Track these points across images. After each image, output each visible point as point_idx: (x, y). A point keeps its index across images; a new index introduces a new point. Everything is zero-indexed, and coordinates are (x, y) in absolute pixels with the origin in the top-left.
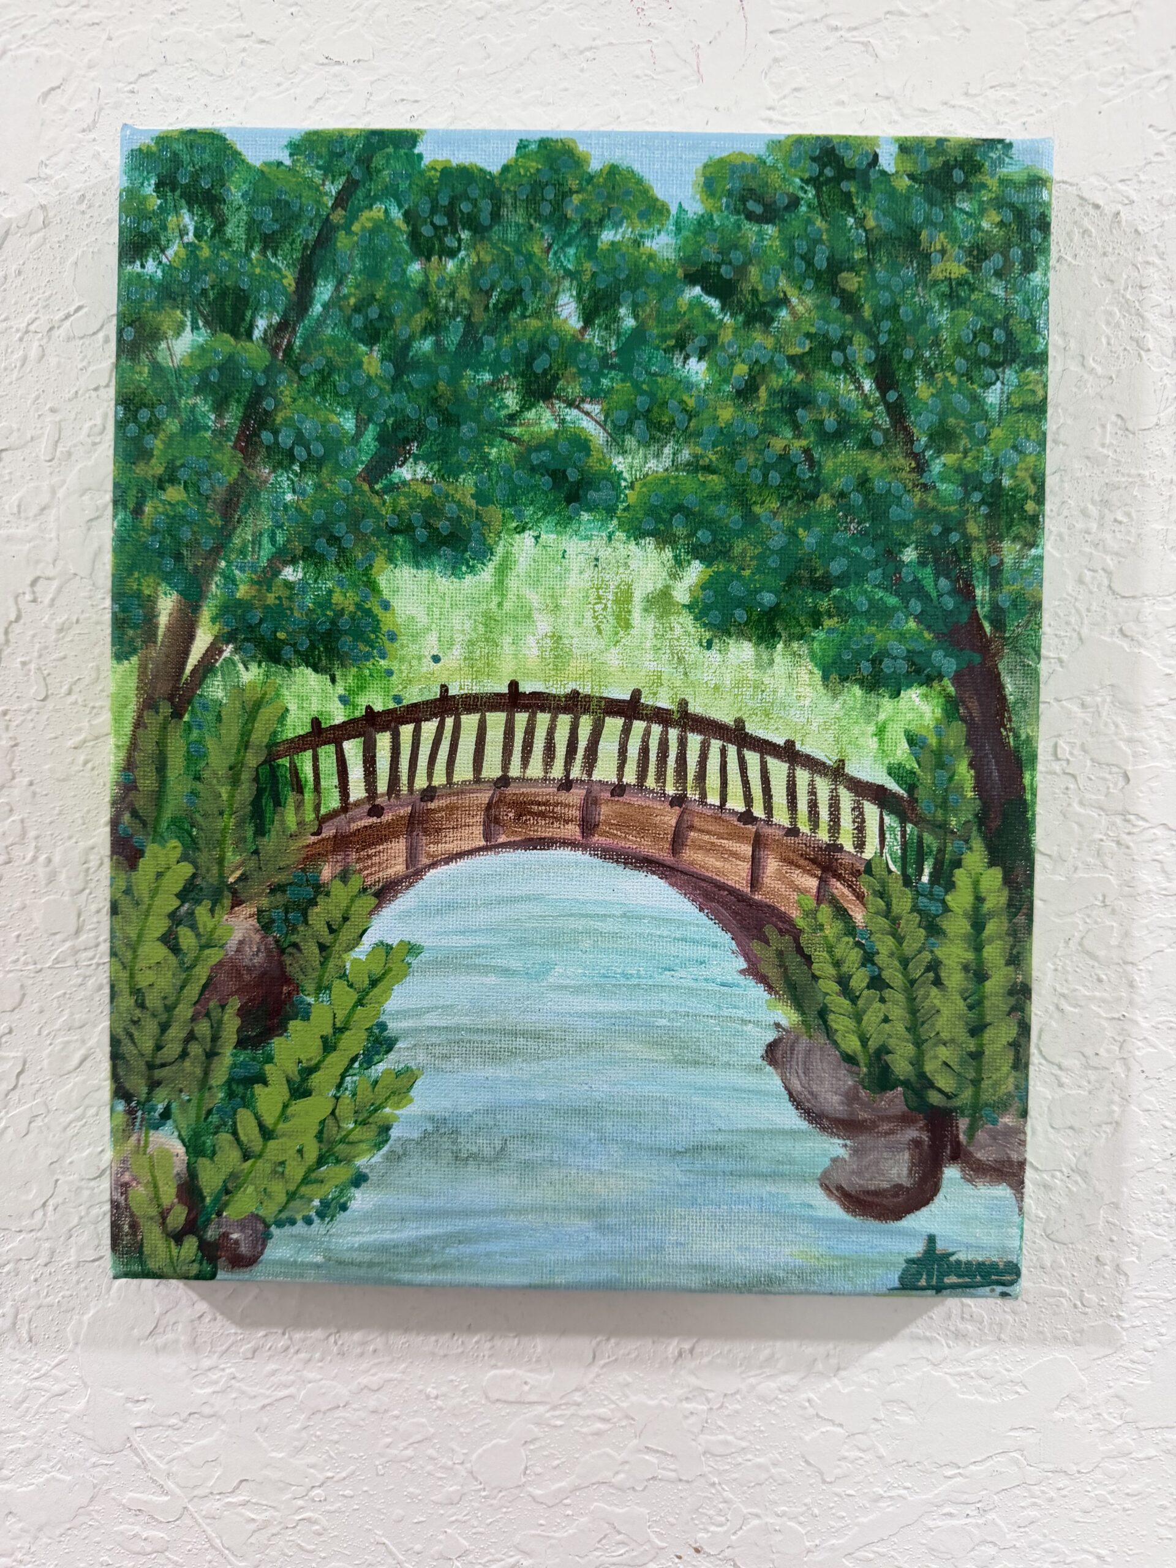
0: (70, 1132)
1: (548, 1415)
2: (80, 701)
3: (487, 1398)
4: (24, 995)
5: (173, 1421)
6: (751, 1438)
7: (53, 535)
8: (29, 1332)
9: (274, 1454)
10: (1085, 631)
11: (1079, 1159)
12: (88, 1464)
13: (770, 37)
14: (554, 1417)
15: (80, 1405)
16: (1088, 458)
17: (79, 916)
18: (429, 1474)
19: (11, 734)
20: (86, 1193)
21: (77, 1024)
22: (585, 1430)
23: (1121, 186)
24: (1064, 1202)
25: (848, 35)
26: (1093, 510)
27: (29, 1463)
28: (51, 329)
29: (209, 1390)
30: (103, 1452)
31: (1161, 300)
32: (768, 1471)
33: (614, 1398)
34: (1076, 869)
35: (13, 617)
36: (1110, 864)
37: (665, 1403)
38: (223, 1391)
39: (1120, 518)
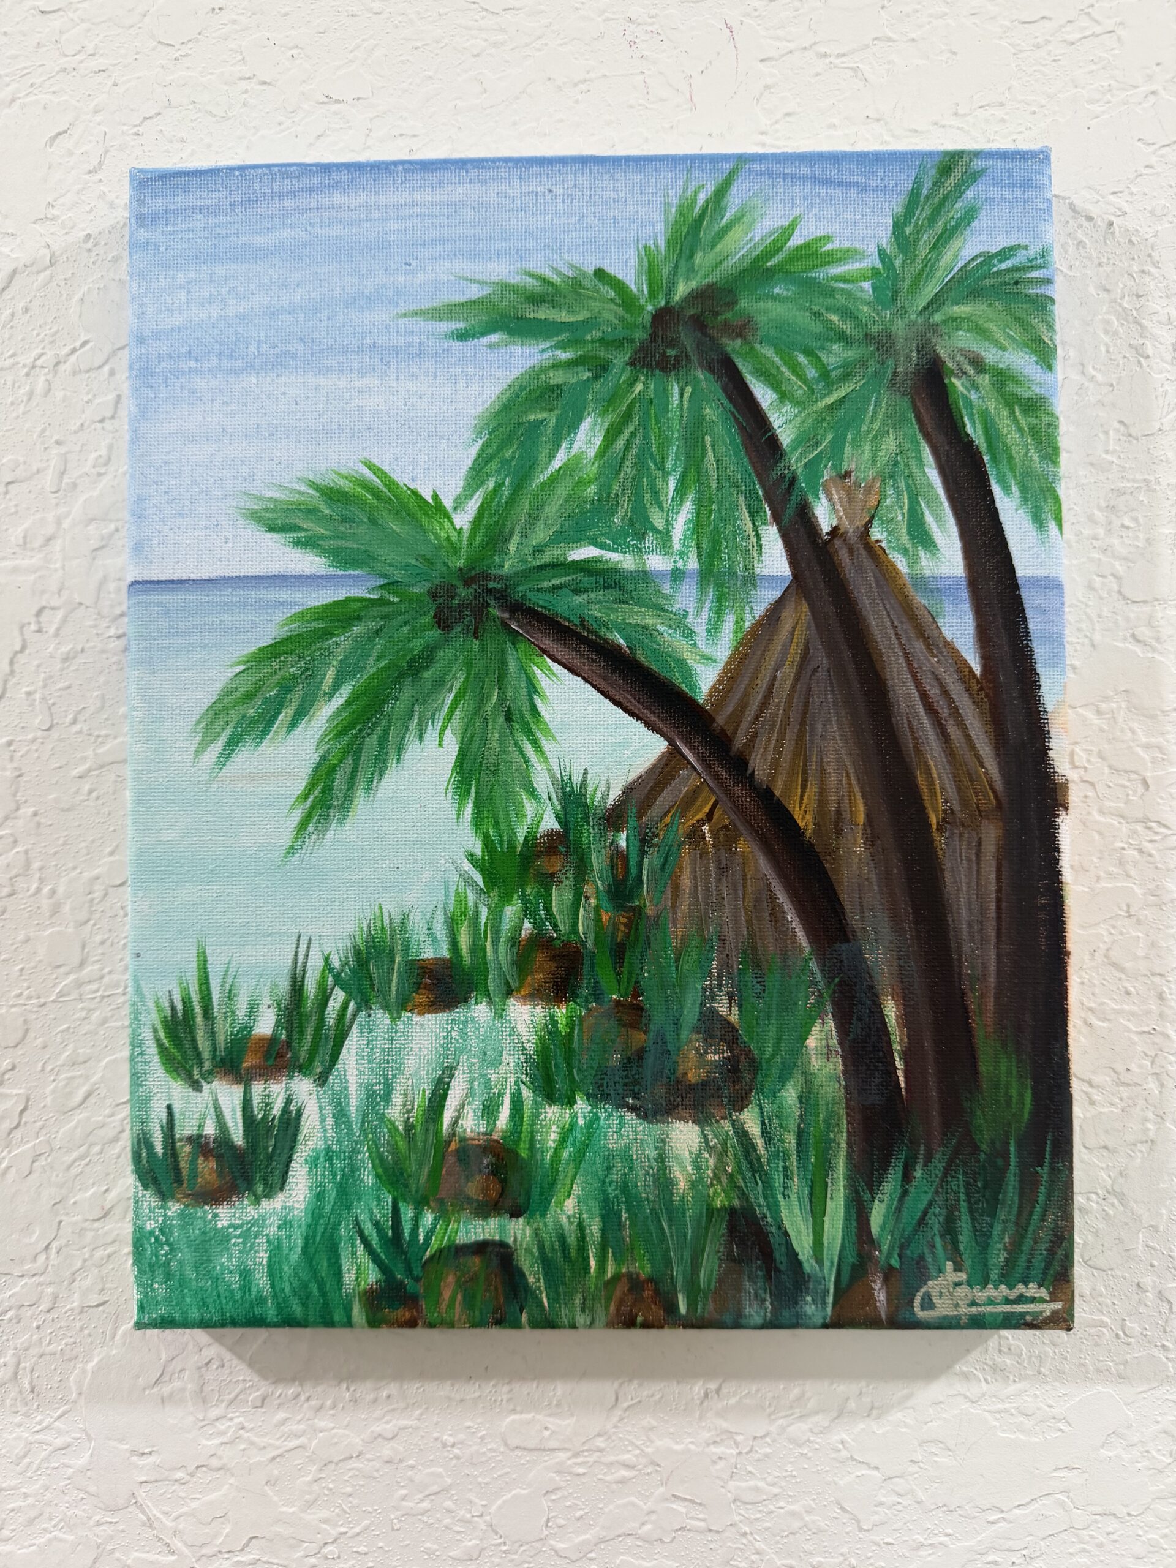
0: (74, 1171)
1: (570, 1462)
2: (85, 729)
3: (506, 1445)
4: (27, 1030)
5: (179, 1475)
6: (783, 1484)
7: (58, 565)
8: (31, 1383)
9: (284, 1509)
10: (1097, 638)
11: (1114, 1181)
12: (92, 1523)
13: (761, 65)
14: (576, 1464)
15: (82, 1461)
16: (1092, 464)
17: (83, 947)
18: (447, 1527)
19: (15, 765)
20: (90, 1234)
21: (81, 1059)
22: (608, 1478)
23: (1112, 198)
24: (1101, 1226)
25: (837, 61)
26: (1099, 515)
27: (31, 1522)
28: (57, 364)
29: (217, 1441)
30: (107, 1509)
31: (1159, 308)
32: (803, 1519)
33: (639, 1443)
34: (1098, 878)
35: (18, 648)
36: (1132, 873)
37: (692, 1447)
38: (231, 1443)
39: (1127, 523)
